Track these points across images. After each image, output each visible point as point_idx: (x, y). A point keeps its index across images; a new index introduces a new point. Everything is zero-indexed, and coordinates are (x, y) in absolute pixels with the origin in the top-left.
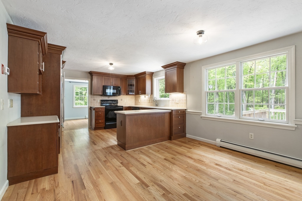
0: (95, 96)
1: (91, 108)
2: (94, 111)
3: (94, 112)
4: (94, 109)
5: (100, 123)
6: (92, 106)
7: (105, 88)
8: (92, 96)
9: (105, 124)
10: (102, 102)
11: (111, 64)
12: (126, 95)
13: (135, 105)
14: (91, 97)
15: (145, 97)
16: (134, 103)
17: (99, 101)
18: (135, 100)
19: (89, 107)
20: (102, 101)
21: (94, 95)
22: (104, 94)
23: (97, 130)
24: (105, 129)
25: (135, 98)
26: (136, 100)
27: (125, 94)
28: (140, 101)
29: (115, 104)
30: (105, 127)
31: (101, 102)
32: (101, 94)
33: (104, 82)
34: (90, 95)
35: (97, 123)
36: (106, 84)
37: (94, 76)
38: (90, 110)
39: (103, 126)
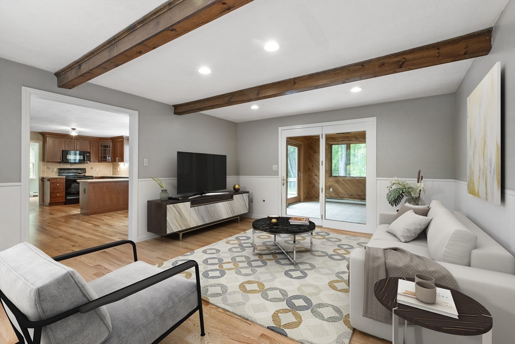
0: (50, 164)
1: (42, 180)
2: (49, 182)
3: (48, 184)
4: (49, 180)
5: (58, 197)
6: (45, 176)
7: (65, 153)
8: (45, 163)
9: (66, 198)
10: (61, 171)
11: (73, 129)
12: (99, 162)
13: (113, 174)
14: (43, 165)
15: (124, 165)
16: (112, 172)
17: (56, 170)
18: (113, 168)
19: (39, 178)
20: (60, 169)
21: (48, 162)
22: (64, 160)
23: (52, 205)
24: (65, 204)
25: (113, 166)
26: (115, 168)
27: (97, 161)
28: (118, 170)
29: (81, 173)
30: (65, 202)
31: (59, 171)
32: (59, 161)
33: (65, 145)
34: (41, 163)
35: (53, 198)
36: (67, 149)
37: (48, 138)
38: (41, 182)
39: (63, 201)
